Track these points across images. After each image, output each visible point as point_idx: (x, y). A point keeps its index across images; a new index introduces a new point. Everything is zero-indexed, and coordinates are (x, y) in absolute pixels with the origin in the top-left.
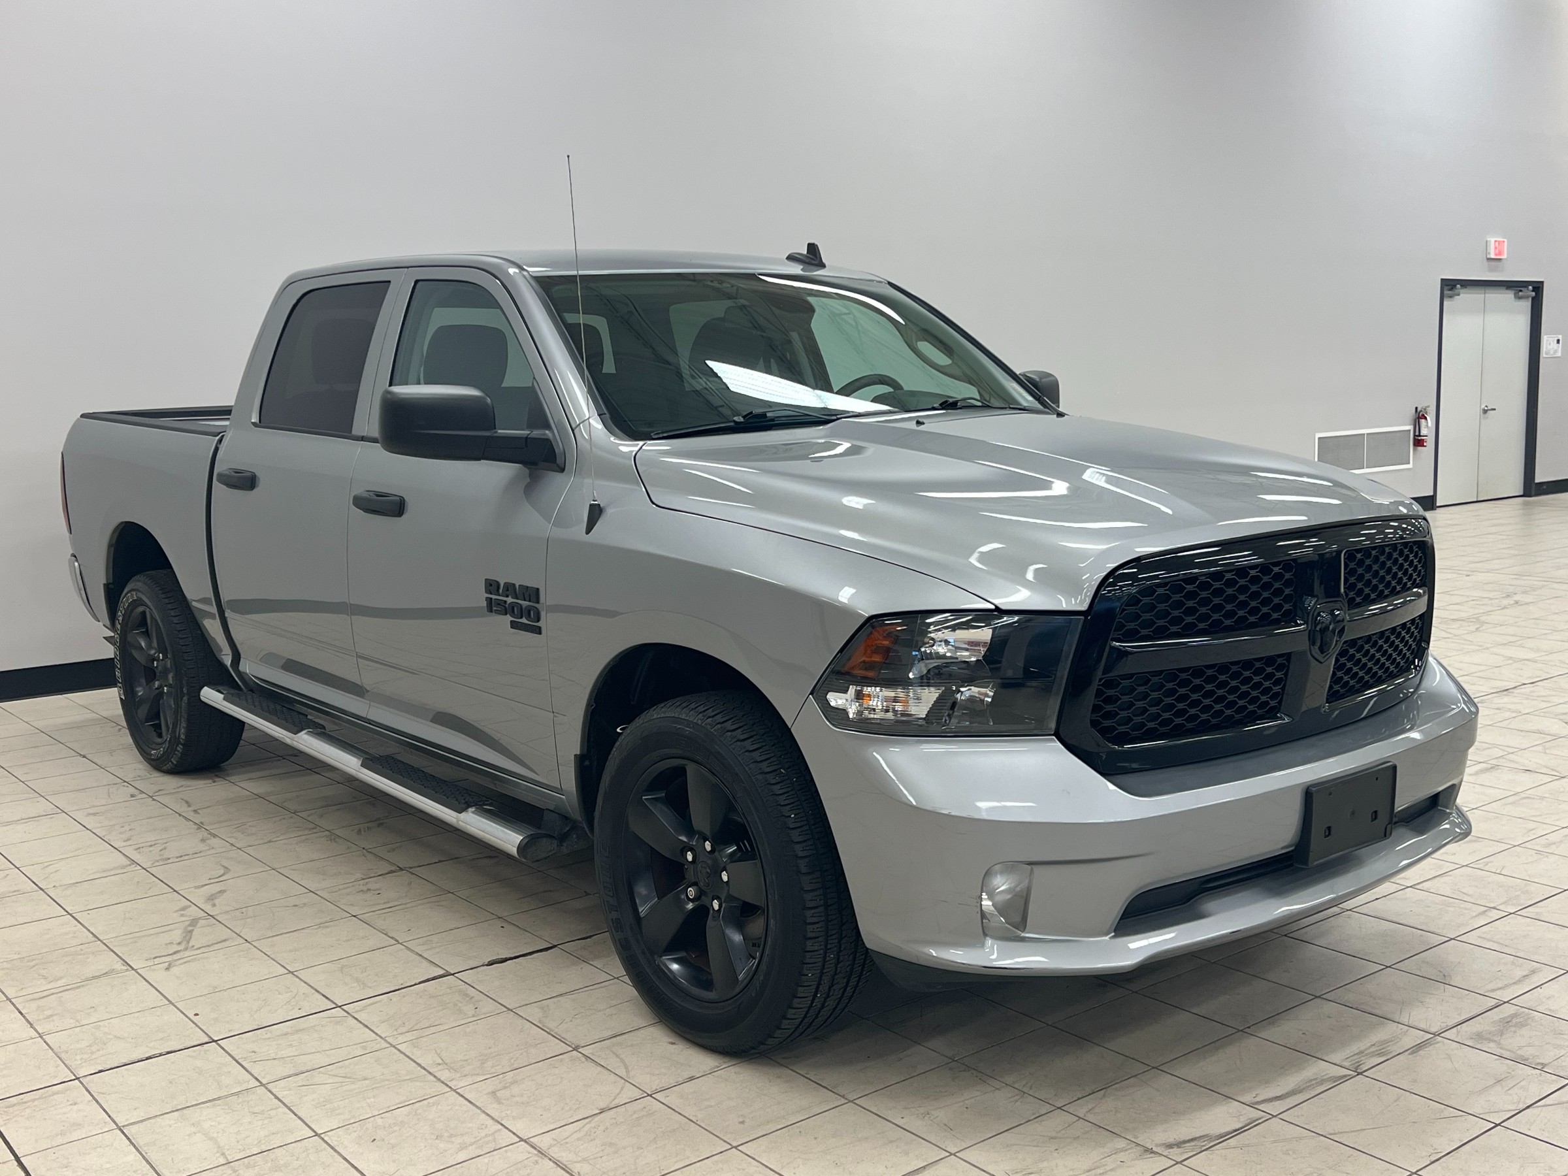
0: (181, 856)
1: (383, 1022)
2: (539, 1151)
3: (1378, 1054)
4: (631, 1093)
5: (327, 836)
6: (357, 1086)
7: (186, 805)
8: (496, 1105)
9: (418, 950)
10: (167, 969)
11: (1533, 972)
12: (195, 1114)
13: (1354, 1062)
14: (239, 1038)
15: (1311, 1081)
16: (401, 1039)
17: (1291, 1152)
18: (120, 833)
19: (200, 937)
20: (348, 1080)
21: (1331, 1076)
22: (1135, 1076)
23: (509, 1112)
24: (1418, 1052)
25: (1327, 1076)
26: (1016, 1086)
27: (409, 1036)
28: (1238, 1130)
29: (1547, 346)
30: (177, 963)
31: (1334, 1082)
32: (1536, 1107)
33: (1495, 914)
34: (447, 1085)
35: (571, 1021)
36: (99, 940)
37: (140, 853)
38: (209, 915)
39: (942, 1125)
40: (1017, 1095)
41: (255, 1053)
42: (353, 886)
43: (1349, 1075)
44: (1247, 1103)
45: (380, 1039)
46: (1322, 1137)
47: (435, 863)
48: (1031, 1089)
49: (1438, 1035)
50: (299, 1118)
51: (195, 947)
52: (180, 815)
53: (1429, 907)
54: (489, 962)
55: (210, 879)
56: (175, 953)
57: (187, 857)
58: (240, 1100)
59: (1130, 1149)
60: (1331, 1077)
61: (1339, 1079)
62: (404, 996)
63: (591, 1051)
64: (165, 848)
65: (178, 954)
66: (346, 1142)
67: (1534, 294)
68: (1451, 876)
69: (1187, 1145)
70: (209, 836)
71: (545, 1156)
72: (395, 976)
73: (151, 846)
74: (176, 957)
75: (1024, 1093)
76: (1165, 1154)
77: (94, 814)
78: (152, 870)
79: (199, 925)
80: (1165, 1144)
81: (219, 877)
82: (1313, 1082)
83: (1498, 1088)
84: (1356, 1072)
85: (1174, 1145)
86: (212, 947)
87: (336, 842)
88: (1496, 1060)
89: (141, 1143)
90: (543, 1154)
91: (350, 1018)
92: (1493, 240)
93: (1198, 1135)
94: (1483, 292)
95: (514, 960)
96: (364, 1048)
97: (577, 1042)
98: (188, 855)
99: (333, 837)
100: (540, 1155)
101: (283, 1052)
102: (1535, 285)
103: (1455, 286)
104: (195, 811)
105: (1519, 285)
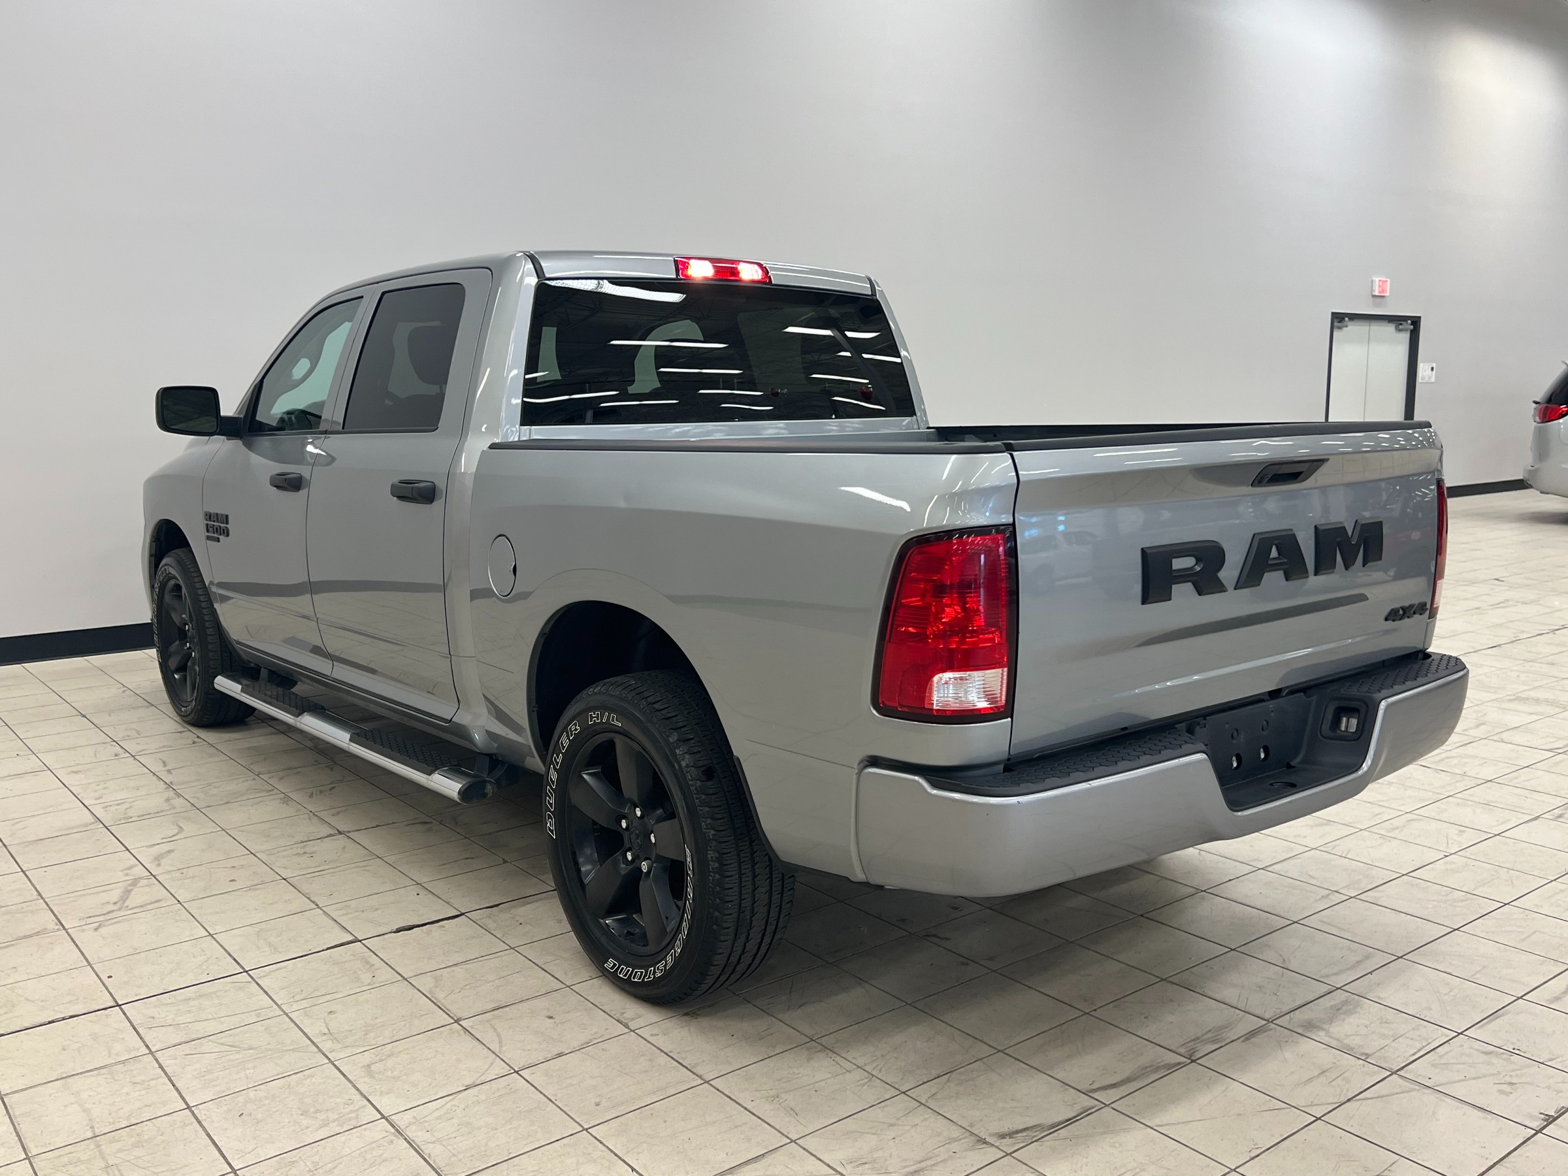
0: (143, 816)
1: (283, 989)
2: (397, 1130)
3: (1211, 1042)
4: (500, 1068)
5: (281, 799)
6: (241, 1056)
7: (162, 765)
8: (367, 1080)
9: (334, 915)
10: (96, 929)
11: (1367, 957)
12: (77, 1083)
13: (1190, 1048)
14: (143, 1003)
15: (1146, 1068)
16: (296, 1006)
17: (1117, 1145)
18: (96, 791)
19: (138, 897)
20: (233, 1049)
21: (1166, 1062)
22: (980, 1059)
23: (378, 1087)
24: (1251, 1038)
25: (1163, 1063)
26: (867, 1068)
27: (304, 1004)
28: (1070, 1119)
29: (1422, 372)
30: (106, 923)
31: (1168, 1070)
32: (1357, 1100)
33: (1337, 898)
34: (327, 1057)
35: (460, 992)
36: (42, 898)
37: (106, 811)
38: (152, 874)
39: (789, 1109)
40: (866, 1078)
41: (154, 1018)
42: (291, 849)
43: (1184, 1063)
44: (1083, 1091)
45: (275, 1006)
46: (1149, 1130)
47: (373, 827)
48: (880, 1072)
49: (1272, 1022)
50: (177, 1089)
51: (129, 907)
52: (154, 774)
53: (1277, 889)
54: (397, 929)
55: (163, 839)
56: (109, 912)
57: (149, 816)
58: (125, 1069)
59: (964, 1138)
60: (1166, 1064)
61: (1173, 1067)
62: (309, 962)
63: (471, 1024)
64: (131, 807)
65: (111, 914)
66: (213, 1117)
67: (1412, 327)
68: (1300, 858)
69: (1020, 1135)
70: (175, 796)
71: (402, 1135)
72: (307, 941)
73: (118, 805)
74: (108, 917)
75: (873, 1076)
76: (996, 1144)
77: (76, 772)
78: (112, 829)
79: (140, 884)
80: (997, 1134)
81: (173, 836)
82: (1149, 1069)
83: (1322, 1079)
84: (1189, 1059)
85: (1007, 1135)
86: (144, 907)
87: (288, 805)
88: (1324, 1048)
89: (17, 1113)
90: (399, 1133)
91: (254, 984)
92: (1377, 279)
93: (1030, 1125)
94: (1368, 324)
95: (421, 928)
96: (258, 1015)
97: (459, 1015)
98: (149, 814)
99: (286, 800)
100: (397, 1134)
101: (180, 1018)
102: (1416, 319)
103: (1344, 319)
104: (169, 771)
105: (1399, 319)
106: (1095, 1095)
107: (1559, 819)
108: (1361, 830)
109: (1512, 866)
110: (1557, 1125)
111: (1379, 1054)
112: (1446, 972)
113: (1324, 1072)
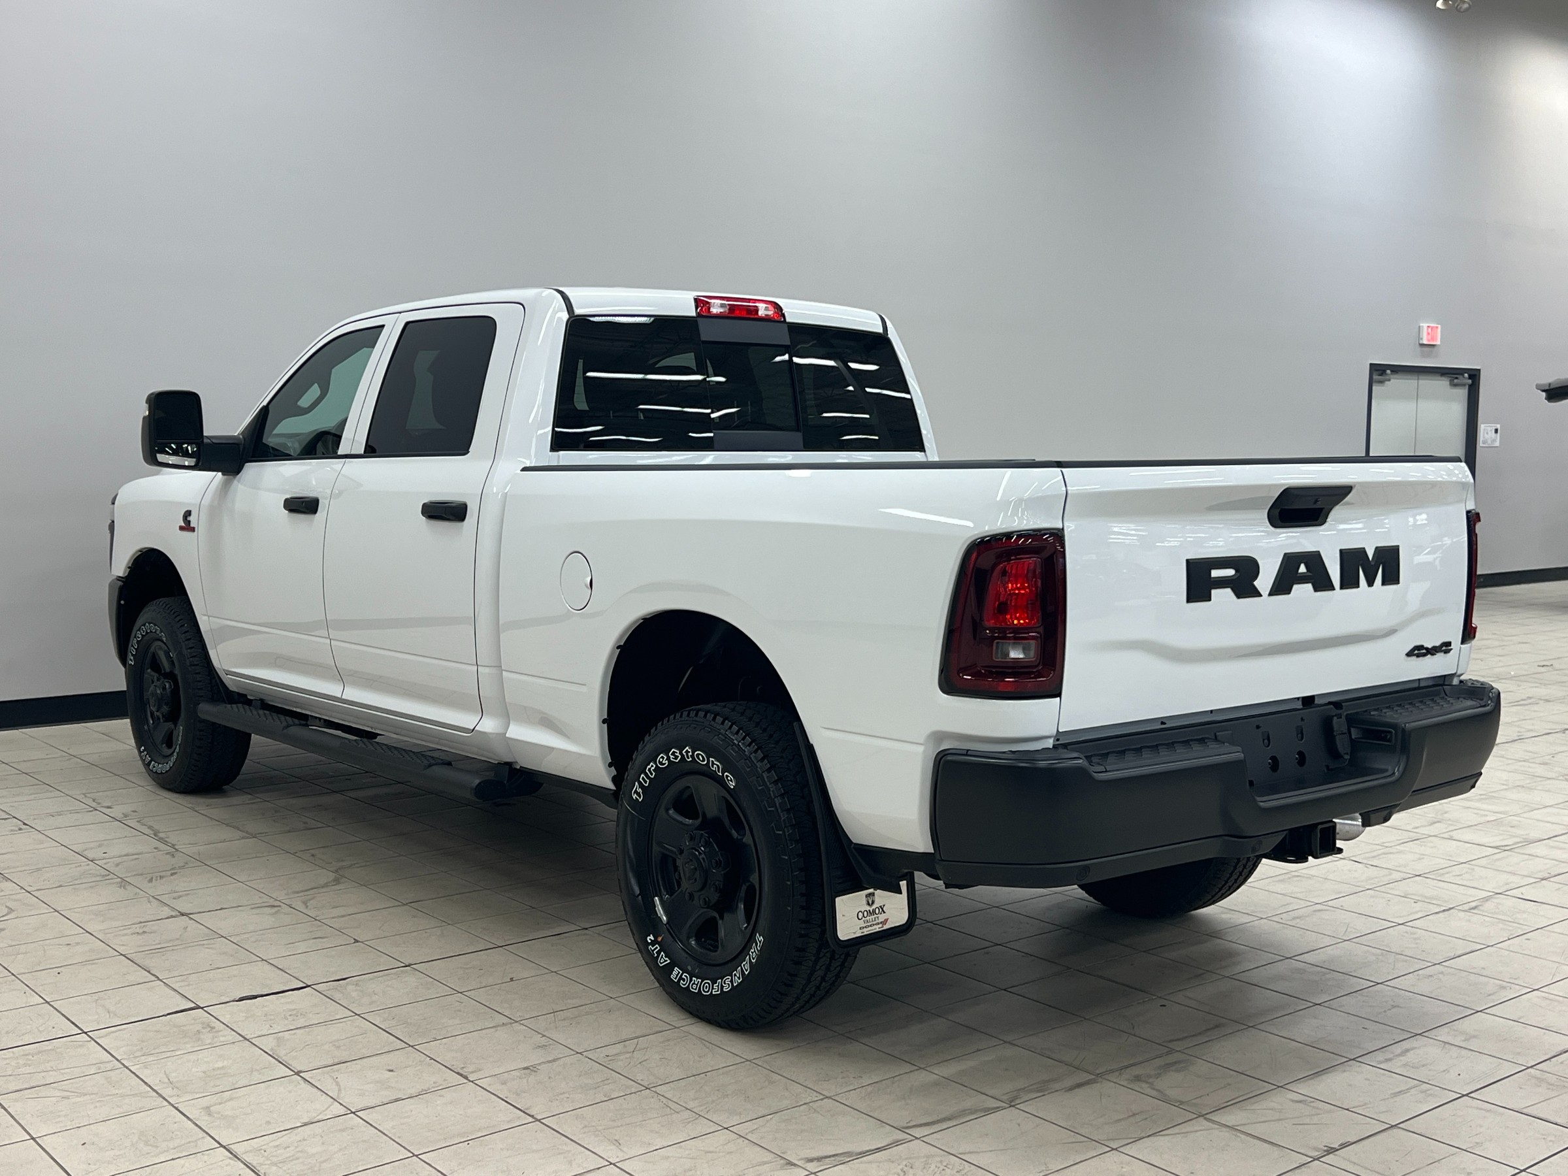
1: (122, 1047)
4: (337, 1110)
5: (118, 883)
8: (206, 1118)
9: (175, 985)
16: (136, 1061)
20: (75, 1094)
22: (807, 1103)
23: (217, 1124)
25: (982, 1107)
27: (145, 1059)
28: (880, 1148)
29: (1484, 434)
31: (985, 1112)
34: (167, 1101)
35: (302, 1049)
39: (612, 1140)
40: (692, 1117)
42: (131, 928)
43: (1002, 1107)
44: (898, 1127)
45: (115, 1061)
46: (952, 1156)
48: (707, 1113)
50: (20, 1125)
54: (237, 999)
59: (775, 1162)
60: (985, 1108)
61: (992, 1110)
62: (149, 1026)
63: (312, 1076)
66: (56, 1145)
67: (1470, 381)
69: (827, 1159)
71: (239, 1159)
72: (146, 1008)
76: (804, 1166)
80: (807, 1158)
82: (967, 1112)
84: (1009, 1104)
85: (816, 1159)
90: (236, 1157)
91: (93, 1042)
92: (1426, 326)
94: (1416, 378)
96: (98, 1068)
97: (301, 1068)
100: (233, 1157)
102: (1472, 373)
103: (1383, 371)
105: (1455, 372)
106: (907, 1131)
107: (1472, 911)
108: (1262, 918)
109: (1402, 951)
110: (1335, 1155)
111: (1193, 1101)
112: (1289, 1039)
113: (1134, 1115)
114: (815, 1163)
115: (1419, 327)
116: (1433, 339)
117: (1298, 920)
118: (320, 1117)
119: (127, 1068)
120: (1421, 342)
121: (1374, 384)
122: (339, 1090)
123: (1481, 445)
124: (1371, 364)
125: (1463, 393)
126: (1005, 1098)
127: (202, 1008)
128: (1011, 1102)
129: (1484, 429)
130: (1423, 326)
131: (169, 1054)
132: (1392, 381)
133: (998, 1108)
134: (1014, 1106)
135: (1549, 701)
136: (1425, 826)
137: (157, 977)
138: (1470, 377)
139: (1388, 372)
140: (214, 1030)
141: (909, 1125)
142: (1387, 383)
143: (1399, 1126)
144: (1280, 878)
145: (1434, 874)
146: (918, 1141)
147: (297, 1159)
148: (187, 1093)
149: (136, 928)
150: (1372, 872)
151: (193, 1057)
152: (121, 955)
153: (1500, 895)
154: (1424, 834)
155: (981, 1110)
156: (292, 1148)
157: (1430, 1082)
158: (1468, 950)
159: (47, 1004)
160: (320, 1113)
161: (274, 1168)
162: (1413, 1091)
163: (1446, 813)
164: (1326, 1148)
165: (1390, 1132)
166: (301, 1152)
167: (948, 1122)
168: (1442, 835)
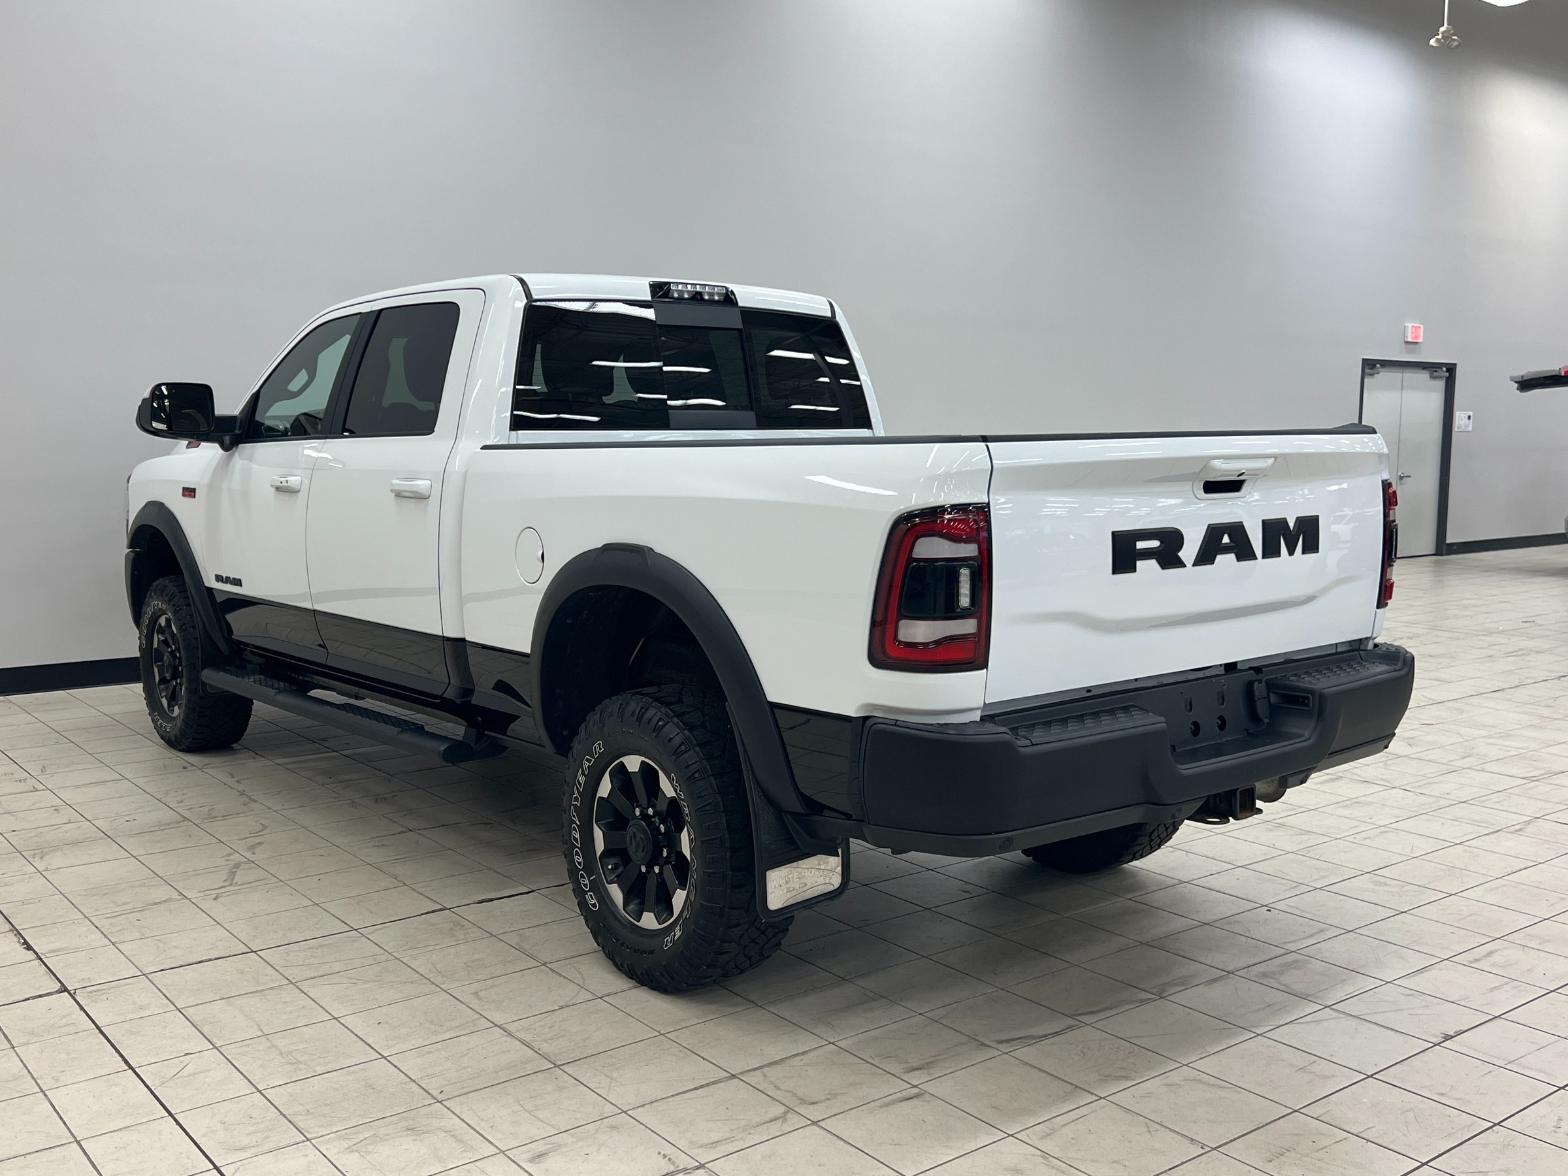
0: (226, 816)
1: (389, 942)
2: (509, 1034)
3: (1179, 986)
4: (586, 995)
5: (349, 804)
6: (367, 986)
9: (423, 890)
10: (215, 899)
11: (1321, 931)
13: (1160, 990)
14: (274, 950)
16: (404, 954)
18: (175, 797)
19: (244, 876)
20: (358, 982)
22: (985, 994)
23: (486, 1006)
24: (1213, 984)
25: (1136, 999)
28: (1057, 1032)
29: (1459, 419)
30: (224, 895)
31: (1141, 1003)
32: (1293, 1024)
33: (1303, 889)
34: (439, 987)
35: (543, 944)
36: (159, 876)
37: (191, 812)
38: (250, 860)
40: (889, 1005)
41: (286, 960)
42: (370, 842)
43: (1154, 999)
44: (1069, 1015)
45: (387, 954)
46: (1120, 1039)
47: (438, 827)
48: (901, 1001)
49: (1232, 973)
50: (321, 1006)
51: (239, 884)
52: (225, 784)
53: (1252, 882)
54: (478, 901)
55: (250, 834)
56: (222, 887)
58: (275, 993)
59: (971, 1043)
60: (1139, 1000)
61: (1146, 1001)
62: (409, 923)
63: (557, 966)
64: (213, 809)
66: (356, 1024)
67: (1447, 374)
69: (1015, 1041)
70: (249, 801)
71: (513, 1036)
72: (401, 909)
73: (200, 807)
74: (222, 890)
75: (896, 1003)
76: (996, 1047)
78: (202, 825)
79: (240, 868)
81: (259, 832)
82: (1124, 1002)
84: (1159, 996)
86: (253, 884)
88: (1272, 991)
89: (196, 1020)
91: (364, 938)
93: (1025, 1036)
94: (1401, 371)
96: (375, 960)
97: (545, 960)
98: (231, 815)
99: (354, 805)
101: (308, 961)
102: (1450, 367)
103: (1375, 365)
104: (238, 782)
105: (1432, 366)
106: (1076, 1018)
107: (1518, 833)
108: (1336, 839)
109: (1466, 867)
110: (1453, 1041)
111: (1318, 994)
112: (1387, 942)
113: (1269, 1006)
114: (1005, 1045)
115: (1405, 327)
116: (1416, 337)
117: (1368, 841)
118: (573, 1001)
119: (398, 959)
120: (1406, 340)
121: (1366, 377)
122: (584, 979)
123: (1456, 430)
124: (1363, 359)
125: (1440, 385)
126: (1154, 991)
127: (449, 909)
128: (1161, 994)
129: (1459, 416)
130: (1408, 326)
131: (431, 948)
132: (1381, 374)
133: (1150, 999)
134: (1161, 998)
135: (1540, 652)
136: (1458, 760)
137: (404, 883)
138: (1448, 370)
139: (1378, 366)
140: (464, 928)
141: (1076, 1013)
142: (1376, 375)
143: (1502, 1017)
144: (1345, 803)
145: (1477, 801)
146: (1089, 1027)
147: (563, 1036)
148: (454, 980)
149: (375, 842)
150: (1423, 799)
151: (452, 950)
152: (368, 864)
153: (1538, 820)
154: (1460, 767)
155: (1136, 1001)
156: (556, 1028)
157: (1519, 980)
158: (1523, 867)
159: (316, 906)
160: (573, 998)
161: (545, 1045)
162: (1506, 987)
163: (1473, 748)
164: (1443, 1035)
165: (1495, 1022)
166: (565, 1030)
167: (1110, 1011)
168: (1476, 768)
